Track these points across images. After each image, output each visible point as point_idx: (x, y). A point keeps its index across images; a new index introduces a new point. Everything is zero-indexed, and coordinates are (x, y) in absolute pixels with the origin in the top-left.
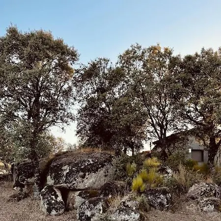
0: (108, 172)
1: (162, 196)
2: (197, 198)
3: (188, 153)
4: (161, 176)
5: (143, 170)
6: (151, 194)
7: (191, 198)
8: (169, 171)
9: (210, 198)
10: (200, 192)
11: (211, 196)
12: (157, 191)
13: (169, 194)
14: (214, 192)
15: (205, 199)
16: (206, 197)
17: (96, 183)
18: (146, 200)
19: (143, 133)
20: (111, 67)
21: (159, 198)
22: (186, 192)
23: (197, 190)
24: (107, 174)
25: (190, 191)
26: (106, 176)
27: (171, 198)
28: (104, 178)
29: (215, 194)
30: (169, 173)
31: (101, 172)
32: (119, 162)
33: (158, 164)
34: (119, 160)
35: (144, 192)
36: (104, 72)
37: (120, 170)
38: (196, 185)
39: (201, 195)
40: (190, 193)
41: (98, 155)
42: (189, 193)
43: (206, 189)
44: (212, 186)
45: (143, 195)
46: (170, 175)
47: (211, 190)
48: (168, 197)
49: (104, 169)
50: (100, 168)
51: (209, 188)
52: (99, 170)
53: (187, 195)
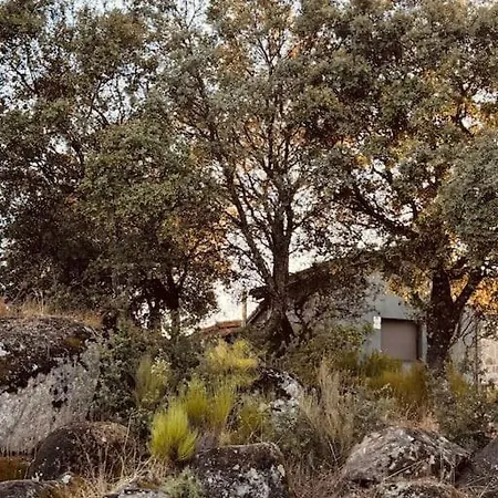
0: (66, 389)
1: (253, 473)
2: (375, 482)
3: (368, 330)
4: (263, 406)
5: (195, 384)
6: (215, 467)
7: (356, 481)
8: (291, 387)
9: (420, 482)
10: (385, 459)
11: (422, 475)
12: (236, 457)
13: (280, 467)
14: (432, 461)
15: (402, 485)
16: (406, 476)
17: (19, 430)
18: (196, 488)
19: (213, 252)
20: (86, 10)
21: (242, 480)
22: (342, 462)
23: (377, 454)
24: (62, 397)
25: (352, 458)
26: (57, 405)
27: (285, 481)
28: (50, 412)
29: (435, 470)
30: (289, 397)
31: (40, 390)
32: (109, 354)
33: (252, 362)
34: (110, 347)
35: (191, 462)
36: (62, 24)
37: (110, 382)
38: (375, 435)
39: (391, 472)
40: (355, 463)
41: (31, 328)
42: (351, 464)
43: (407, 451)
44: (427, 439)
45: (186, 471)
46: (291, 402)
47: (423, 454)
48: (275, 475)
49: (51, 380)
50: (34, 374)
51: (415, 448)
52: (31, 381)
53: (345, 472)
